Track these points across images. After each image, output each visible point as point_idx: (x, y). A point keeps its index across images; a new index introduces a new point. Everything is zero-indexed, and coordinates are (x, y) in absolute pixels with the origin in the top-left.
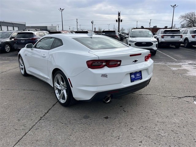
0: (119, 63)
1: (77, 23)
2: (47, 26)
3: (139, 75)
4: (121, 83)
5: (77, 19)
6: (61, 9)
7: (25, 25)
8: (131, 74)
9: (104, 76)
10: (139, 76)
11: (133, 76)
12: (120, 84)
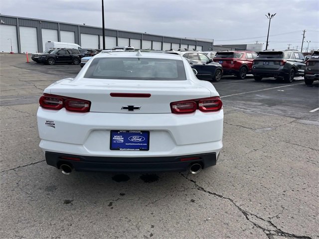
0: (86, 106)
1: (304, 37)
2: (246, 45)
3: (140, 140)
4: (82, 145)
5: (304, 31)
6: (269, 15)
7: (212, 43)
8: (114, 133)
9: (49, 124)
10: (140, 142)
11: (119, 139)
12: (80, 147)
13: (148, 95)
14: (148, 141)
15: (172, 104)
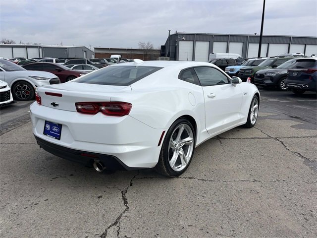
3: (57, 130)
8: (47, 122)
10: (57, 132)
11: (48, 127)
13: (60, 95)
14: (60, 132)
15: (77, 104)
